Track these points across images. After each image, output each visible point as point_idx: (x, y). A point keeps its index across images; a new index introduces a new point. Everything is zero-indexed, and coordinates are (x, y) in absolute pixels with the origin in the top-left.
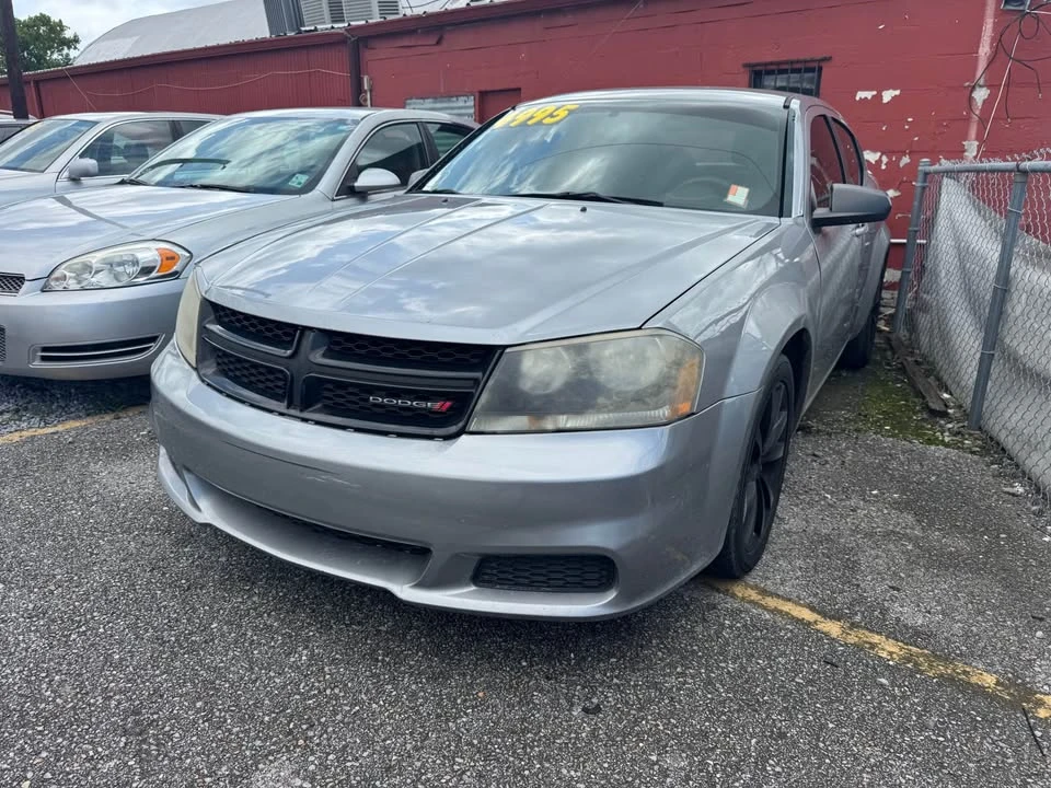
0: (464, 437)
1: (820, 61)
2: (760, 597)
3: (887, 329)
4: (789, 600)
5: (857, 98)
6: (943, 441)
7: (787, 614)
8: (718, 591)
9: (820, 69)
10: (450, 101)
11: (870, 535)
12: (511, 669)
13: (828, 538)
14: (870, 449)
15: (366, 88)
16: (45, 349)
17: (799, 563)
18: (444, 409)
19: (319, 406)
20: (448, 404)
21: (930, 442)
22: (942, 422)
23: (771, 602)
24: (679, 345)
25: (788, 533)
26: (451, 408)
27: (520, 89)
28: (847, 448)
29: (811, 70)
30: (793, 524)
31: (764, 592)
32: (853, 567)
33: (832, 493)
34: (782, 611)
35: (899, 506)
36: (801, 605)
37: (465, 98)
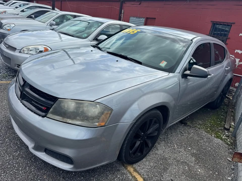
0: (45, 117)
1: (231, 23)
2: (133, 171)
3: (232, 99)
4: (140, 175)
5: (240, 35)
6: (222, 137)
7: (136, 178)
8: (124, 166)
9: (231, 26)
10: (139, 19)
11: (178, 161)
12: (57, 173)
13: (166, 159)
14: (198, 134)
15: (122, 13)
16: (18, 65)
17: (152, 164)
18: (45, 109)
19: (25, 100)
20: (46, 108)
21: (217, 137)
22: (226, 132)
23: (135, 174)
24: (103, 108)
25: (156, 154)
26: (46, 109)
27: (155, 18)
28: (193, 133)
29: (229, 25)
30: (160, 152)
31: (135, 170)
32: (165, 169)
33: (177, 145)
34: (135, 177)
35: (193, 155)
36: (142, 177)
37: (143, 19)
